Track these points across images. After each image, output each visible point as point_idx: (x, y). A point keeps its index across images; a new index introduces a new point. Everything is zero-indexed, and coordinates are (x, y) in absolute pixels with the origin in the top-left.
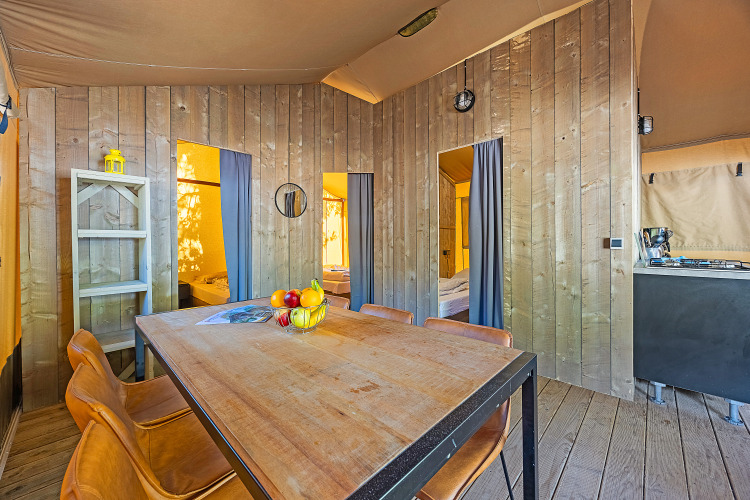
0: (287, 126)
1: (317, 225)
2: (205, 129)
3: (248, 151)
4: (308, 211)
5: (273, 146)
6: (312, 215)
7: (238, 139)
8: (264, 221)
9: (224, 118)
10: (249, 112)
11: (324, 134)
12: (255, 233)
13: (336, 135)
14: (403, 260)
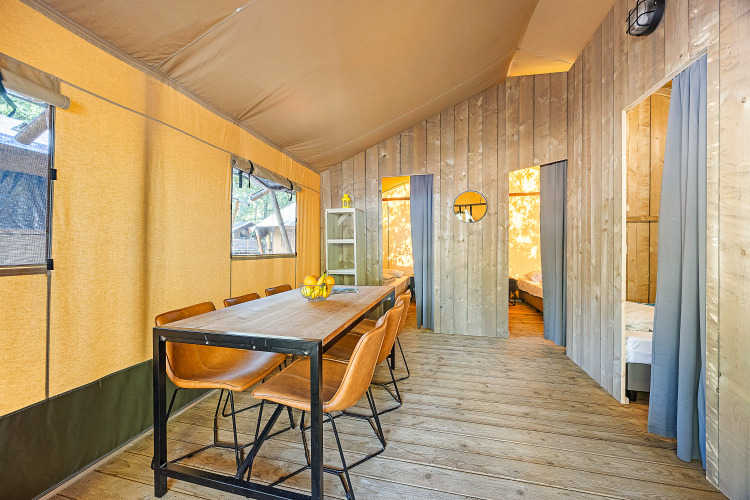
0: (466, 139)
1: (500, 228)
2: (398, 165)
3: (430, 172)
4: (490, 215)
5: (451, 162)
6: (493, 218)
7: (422, 165)
8: (443, 227)
9: (411, 152)
10: (430, 139)
11: (509, 131)
12: (436, 238)
13: (521, 128)
14: (589, 270)
